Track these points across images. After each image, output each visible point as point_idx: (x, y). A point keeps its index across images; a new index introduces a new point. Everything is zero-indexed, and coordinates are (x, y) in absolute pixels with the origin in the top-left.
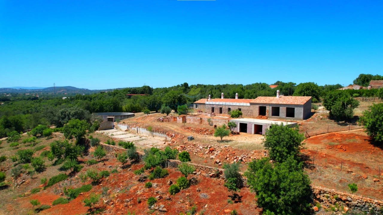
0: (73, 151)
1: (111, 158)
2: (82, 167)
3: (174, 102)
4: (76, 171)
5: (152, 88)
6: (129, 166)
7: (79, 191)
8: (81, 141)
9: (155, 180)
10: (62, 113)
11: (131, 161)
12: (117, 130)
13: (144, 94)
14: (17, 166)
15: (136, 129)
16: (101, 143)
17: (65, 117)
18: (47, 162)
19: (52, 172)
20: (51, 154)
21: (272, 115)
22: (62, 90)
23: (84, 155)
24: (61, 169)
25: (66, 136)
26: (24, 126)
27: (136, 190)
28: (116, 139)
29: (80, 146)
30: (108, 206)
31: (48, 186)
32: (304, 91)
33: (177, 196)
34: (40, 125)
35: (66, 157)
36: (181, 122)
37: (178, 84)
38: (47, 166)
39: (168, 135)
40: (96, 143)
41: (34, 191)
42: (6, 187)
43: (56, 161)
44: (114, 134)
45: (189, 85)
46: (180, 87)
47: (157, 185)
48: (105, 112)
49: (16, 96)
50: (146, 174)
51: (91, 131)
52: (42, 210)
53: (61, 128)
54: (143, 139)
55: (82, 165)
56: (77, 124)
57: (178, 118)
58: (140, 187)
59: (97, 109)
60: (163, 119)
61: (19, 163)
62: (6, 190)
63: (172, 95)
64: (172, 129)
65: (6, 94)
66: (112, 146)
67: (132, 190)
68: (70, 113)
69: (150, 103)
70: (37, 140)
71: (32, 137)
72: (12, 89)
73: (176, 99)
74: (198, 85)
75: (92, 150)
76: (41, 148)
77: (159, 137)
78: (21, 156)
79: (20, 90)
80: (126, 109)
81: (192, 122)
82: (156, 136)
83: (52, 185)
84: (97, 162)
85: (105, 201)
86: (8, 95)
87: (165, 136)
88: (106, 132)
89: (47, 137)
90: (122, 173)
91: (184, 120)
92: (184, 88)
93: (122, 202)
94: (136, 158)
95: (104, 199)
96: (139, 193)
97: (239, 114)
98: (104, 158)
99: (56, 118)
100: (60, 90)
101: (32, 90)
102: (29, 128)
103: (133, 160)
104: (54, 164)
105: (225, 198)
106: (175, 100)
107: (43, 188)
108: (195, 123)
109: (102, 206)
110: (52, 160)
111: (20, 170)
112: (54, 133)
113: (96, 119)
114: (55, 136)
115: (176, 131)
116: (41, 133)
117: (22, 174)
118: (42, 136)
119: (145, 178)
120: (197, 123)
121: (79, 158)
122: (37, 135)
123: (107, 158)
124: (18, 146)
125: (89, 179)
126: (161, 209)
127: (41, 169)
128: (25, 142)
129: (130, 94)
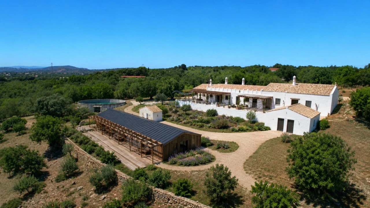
5: (149, 69)
13: (140, 76)
22: (61, 70)
37: (175, 66)
45: (187, 66)
46: (177, 69)
49: (15, 75)
59: (84, 95)
65: (5, 73)
69: (144, 89)
73: (173, 84)
74: (196, 66)
79: (20, 70)
80: (118, 95)
86: (7, 75)
89: (18, 132)
92: (181, 69)
100: (59, 70)
104: (12, 177)
106: (171, 86)
122: (10, 129)
129: (126, 75)
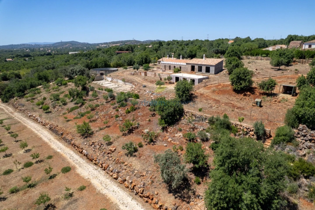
0: (80, 94)
1: (101, 98)
2: (86, 102)
3: (142, 61)
4: (83, 104)
6: (109, 102)
7: (85, 113)
8: (84, 89)
9: (121, 108)
10: (71, 71)
11: (111, 99)
12: (105, 81)
13: (128, 51)
14: (53, 102)
15: (116, 80)
16: (95, 89)
17: (74, 73)
18: (68, 100)
19: (71, 105)
20: (69, 96)
21: (198, 71)
22: (68, 45)
23: (87, 96)
24: (75, 104)
25: (76, 85)
26: (50, 79)
27: (111, 113)
28: (104, 87)
29: (84, 91)
30: (98, 119)
31: (70, 111)
32: (230, 53)
33: (129, 114)
34: (59, 78)
35: (77, 97)
36: (144, 75)
38: (68, 102)
39: (133, 84)
40: (92, 89)
41: (64, 114)
42: (50, 112)
43: (72, 100)
44: (103, 83)
47: (121, 110)
48: (99, 68)
49: (33, 51)
50: (117, 105)
51: (89, 82)
52: (69, 121)
53: (72, 80)
54: (119, 87)
55: (86, 101)
56: (81, 79)
57: (142, 73)
58: (113, 111)
59: (93, 66)
60: (134, 73)
61: (54, 101)
62: (51, 113)
63: (141, 56)
64: (137, 80)
65: (25, 49)
66: (101, 91)
67: (109, 113)
68: (76, 70)
69: (128, 61)
70: (60, 88)
71: (56, 86)
72: (29, 44)
75: (91, 93)
76: (63, 92)
77: (129, 85)
78: (54, 97)
79: (35, 46)
80: (113, 65)
81: (150, 75)
82: (127, 85)
83: (72, 111)
84: (93, 100)
85: (97, 117)
86: (27, 51)
87: (132, 84)
88: (99, 82)
89: (65, 86)
90: (106, 105)
91: (146, 75)
93: (104, 117)
94: (113, 97)
95: (96, 116)
96: (112, 113)
97: (179, 70)
98: (97, 97)
99: (68, 74)
100: (66, 45)
101: (45, 45)
102: (52, 80)
103: (112, 99)
104: (72, 101)
105: (149, 115)
106: (143, 60)
107: (68, 113)
108: (152, 76)
109: (95, 119)
110: (70, 99)
111: (55, 104)
112: (68, 83)
113: (92, 74)
114: (69, 85)
115: (139, 81)
116: (61, 83)
117: (56, 106)
118: (61, 85)
119: (116, 107)
120: (153, 76)
121: (84, 98)
122: (59, 85)
123: (99, 98)
124: (50, 91)
125: (90, 108)
126: (120, 119)
127: (65, 104)
128: (53, 89)
